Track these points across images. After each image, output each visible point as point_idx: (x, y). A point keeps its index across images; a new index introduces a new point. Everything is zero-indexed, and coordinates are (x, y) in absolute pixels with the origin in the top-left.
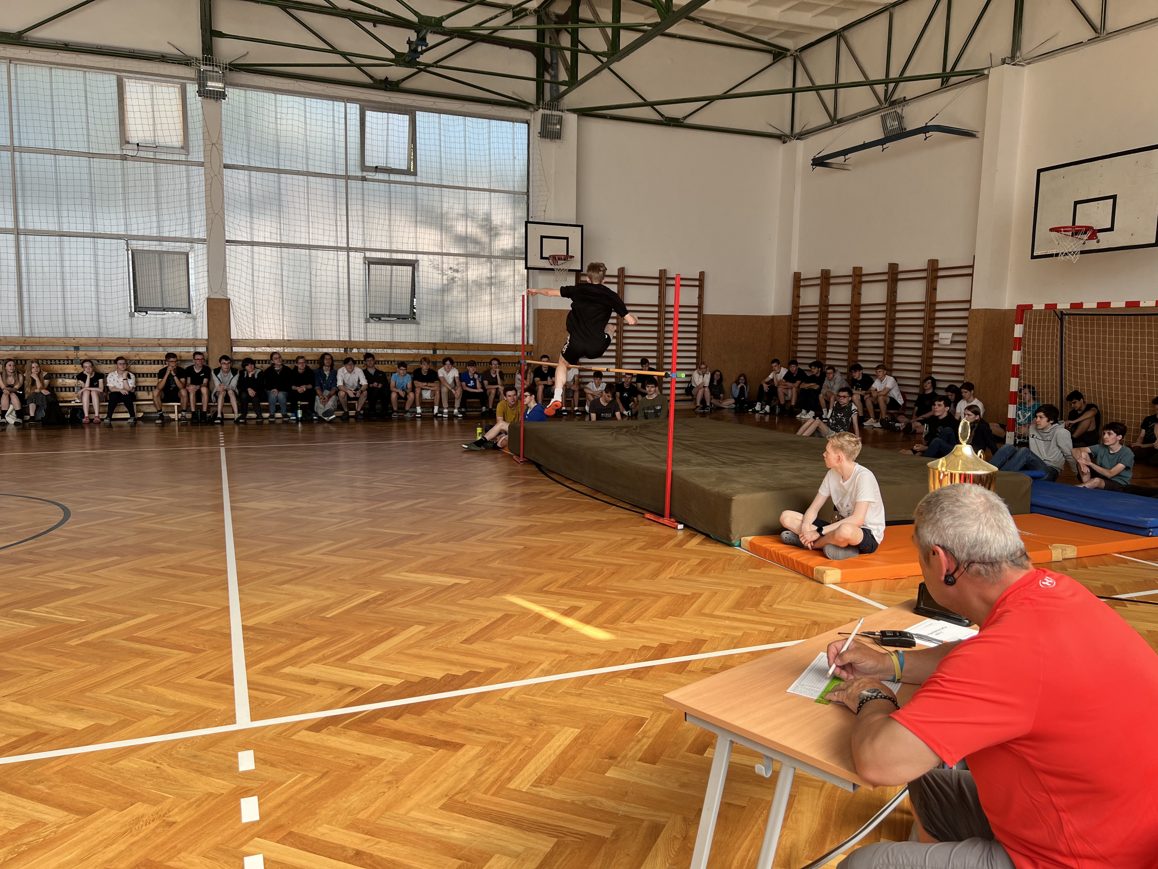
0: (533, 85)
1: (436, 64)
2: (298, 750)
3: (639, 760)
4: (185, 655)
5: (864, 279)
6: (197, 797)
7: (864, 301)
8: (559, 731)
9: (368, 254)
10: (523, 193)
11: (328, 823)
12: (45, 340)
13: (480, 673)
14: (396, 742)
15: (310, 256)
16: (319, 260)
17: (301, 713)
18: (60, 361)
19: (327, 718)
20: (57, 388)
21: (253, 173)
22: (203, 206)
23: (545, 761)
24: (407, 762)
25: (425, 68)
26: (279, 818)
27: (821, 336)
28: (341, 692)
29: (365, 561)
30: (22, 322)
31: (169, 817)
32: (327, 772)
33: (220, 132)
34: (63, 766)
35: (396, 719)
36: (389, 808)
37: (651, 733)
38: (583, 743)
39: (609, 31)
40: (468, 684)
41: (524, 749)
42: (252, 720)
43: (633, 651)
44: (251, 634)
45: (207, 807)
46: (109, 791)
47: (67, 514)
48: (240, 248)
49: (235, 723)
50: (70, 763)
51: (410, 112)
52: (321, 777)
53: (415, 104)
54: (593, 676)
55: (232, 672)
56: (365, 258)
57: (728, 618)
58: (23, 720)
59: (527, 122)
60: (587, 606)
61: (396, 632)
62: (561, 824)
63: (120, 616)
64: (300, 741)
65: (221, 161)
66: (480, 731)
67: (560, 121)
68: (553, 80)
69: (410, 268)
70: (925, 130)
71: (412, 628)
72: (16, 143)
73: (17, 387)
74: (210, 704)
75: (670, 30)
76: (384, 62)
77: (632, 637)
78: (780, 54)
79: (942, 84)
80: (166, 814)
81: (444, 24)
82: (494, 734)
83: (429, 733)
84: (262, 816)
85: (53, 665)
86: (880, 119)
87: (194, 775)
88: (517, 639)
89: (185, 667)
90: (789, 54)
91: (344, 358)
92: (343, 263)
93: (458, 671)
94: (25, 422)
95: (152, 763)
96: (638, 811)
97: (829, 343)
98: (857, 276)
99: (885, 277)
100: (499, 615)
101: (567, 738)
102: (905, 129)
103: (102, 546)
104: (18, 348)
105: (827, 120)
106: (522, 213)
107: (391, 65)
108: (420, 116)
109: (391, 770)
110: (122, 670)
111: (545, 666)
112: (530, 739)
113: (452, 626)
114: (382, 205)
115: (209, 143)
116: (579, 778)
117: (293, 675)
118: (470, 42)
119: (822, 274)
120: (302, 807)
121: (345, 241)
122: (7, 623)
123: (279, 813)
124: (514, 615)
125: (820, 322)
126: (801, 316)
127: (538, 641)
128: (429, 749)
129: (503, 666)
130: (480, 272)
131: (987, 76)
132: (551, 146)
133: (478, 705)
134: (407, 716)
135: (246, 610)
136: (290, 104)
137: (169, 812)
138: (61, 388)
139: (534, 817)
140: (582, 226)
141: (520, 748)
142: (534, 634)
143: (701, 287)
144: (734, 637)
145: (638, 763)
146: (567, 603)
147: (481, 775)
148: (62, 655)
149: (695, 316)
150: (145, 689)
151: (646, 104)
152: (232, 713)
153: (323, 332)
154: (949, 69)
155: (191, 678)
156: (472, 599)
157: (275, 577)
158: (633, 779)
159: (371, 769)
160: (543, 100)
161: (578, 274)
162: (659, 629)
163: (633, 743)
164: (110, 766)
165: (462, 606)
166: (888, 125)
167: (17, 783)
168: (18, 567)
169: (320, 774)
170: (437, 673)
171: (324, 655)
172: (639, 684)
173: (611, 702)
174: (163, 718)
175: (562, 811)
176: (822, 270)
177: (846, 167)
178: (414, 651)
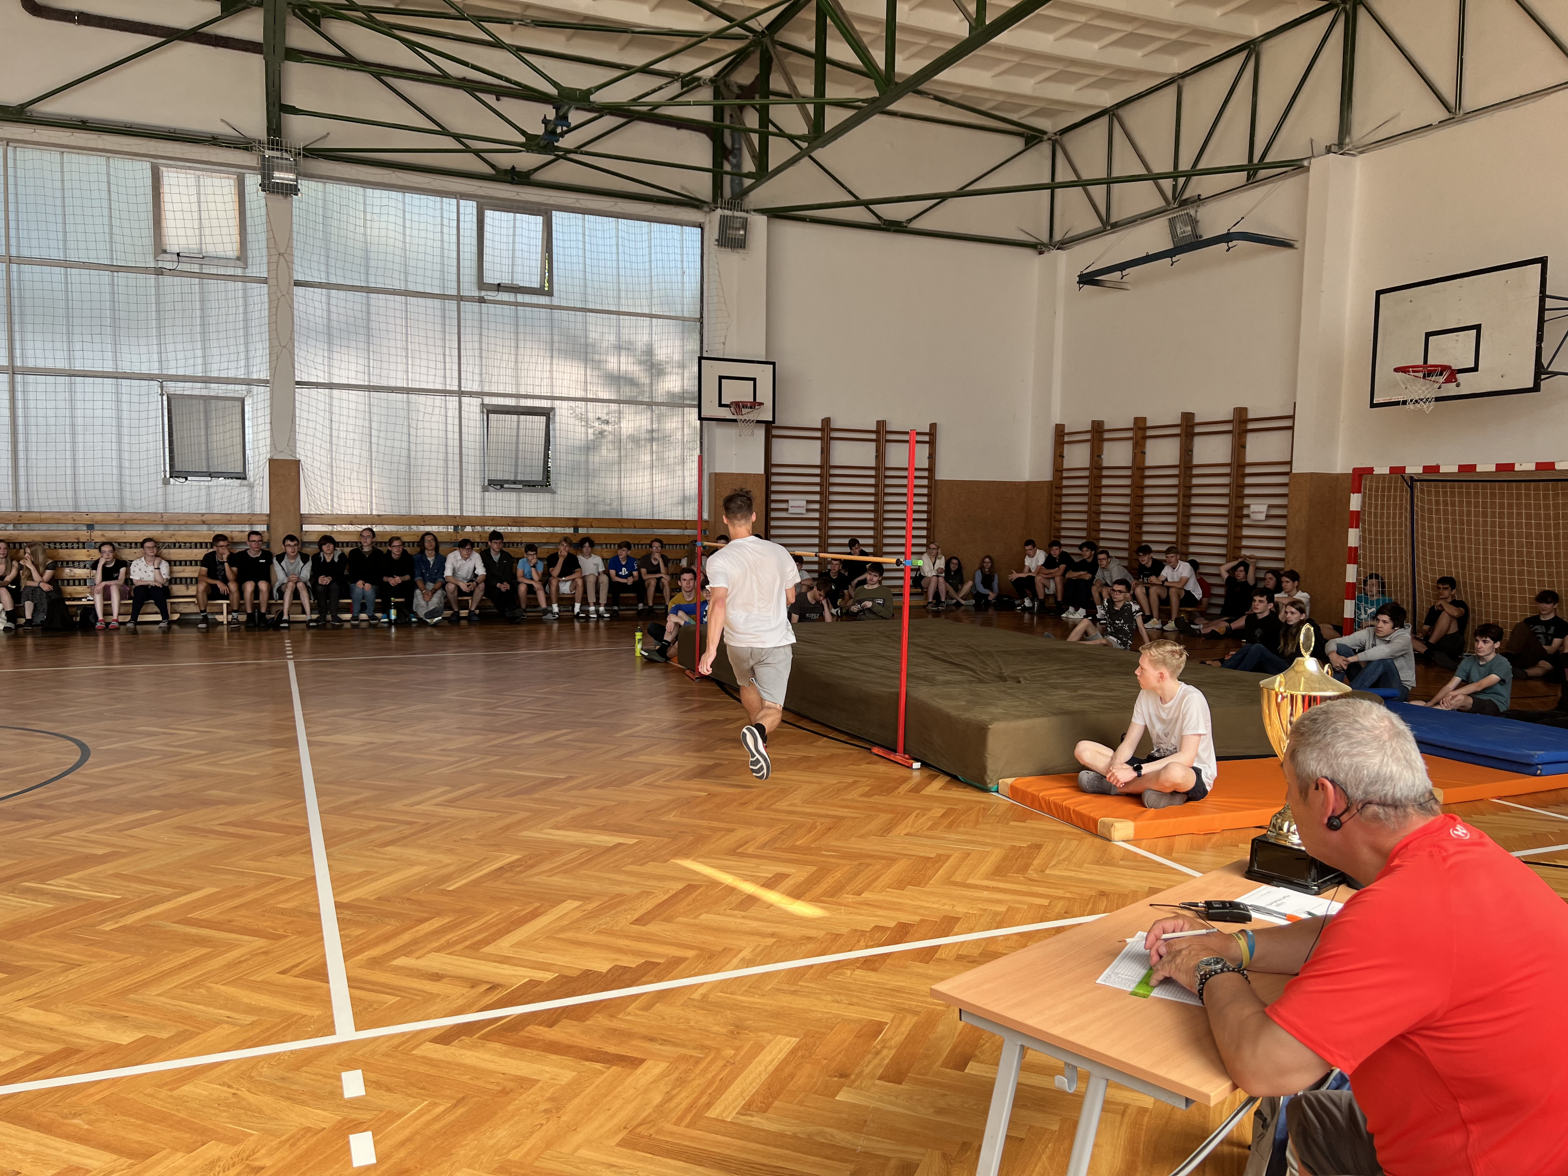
0: (709, 176)
1: (578, 150)
2: (422, 1069)
3: (879, 1079)
4: (260, 943)
5: (1150, 433)
6: (290, 1134)
7: (1149, 462)
8: (770, 1041)
9: (487, 400)
10: (694, 320)
11: (469, 1167)
12: (48, 516)
13: (659, 964)
14: (554, 1057)
15: (408, 402)
16: (422, 409)
17: (424, 1019)
18: (67, 545)
19: (458, 1026)
20: (63, 580)
21: (334, 293)
22: (266, 337)
23: (754, 1080)
24: (569, 1084)
25: (565, 155)
26: (402, 1160)
27: (1094, 508)
28: (474, 990)
29: (495, 814)
30: (16, 491)
31: (255, 1159)
32: (463, 1098)
33: (290, 238)
34: (106, 1093)
35: (550, 1026)
36: (549, 1145)
37: (893, 1043)
38: (803, 1057)
39: (811, 108)
40: (644, 979)
41: (725, 1066)
42: (357, 1029)
43: (863, 933)
44: (347, 914)
45: (305, 1147)
46: (171, 1126)
47: (85, 752)
48: (314, 392)
49: (333, 1033)
50: (113, 1090)
51: (545, 212)
52: (455, 1106)
53: (551, 202)
54: (811, 967)
55: (325, 965)
56: (483, 405)
57: (987, 888)
58: (47, 1032)
59: (701, 226)
60: (798, 874)
61: (543, 909)
62: (780, 1164)
63: (168, 891)
64: (424, 1057)
65: (291, 277)
66: (665, 1042)
67: (745, 225)
68: (735, 171)
69: (543, 419)
70: (1227, 238)
71: (564, 905)
72: (13, 252)
73: (8, 578)
74: (298, 1008)
75: (892, 107)
76: (511, 147)
77: (861, 915)
78: (1034, 137)
79: (1248, 179)
80: (249, 1156)
81: (592, 98)
82: (684, 1046)
83: (597, 1045)
84: (381, 1159)
85: (82, 958)
86: (1167, 223)
87: (284, 1104)
88: (706, 918)
89: (262, 958)
90: (1045, 137)
91: (455, 539)
92: (453, 413)
93: (631, 962)
94: (18, 626)
95: (225, 1088)
96: (883, 1146)
97: (1103, 517)
98: (1140, 429)
99: (1177, 431)
100: (680, 886)
101: (781, 1050)
102: (1201, 237)
103: (137, 796)
104: (11, 527)
105: (1097, 224)
106: (693, 345)
107: (520, 151)
108: (558, 217)
109: (548, 1095)
110: (176, 963)
111: (746, 953)
112: (733, 1052)
113: (617, 901)
114: (507, 335)
115: (275, 253)
116: (800, 1103)
117: (408, 969)
118: (624, 120)
119: (1093, 426)
120: (433, 1146)
121: (456, 382)
122: (14, 900)
123: (402, 1153)
124: (701, 886)
125: (1091, 491)
126: (1065, 483)
127: (735, 921)
128: (598, 1066)
129: (690, 954)
130: (637, 424)
131: (1308, 169)
132: (731, 258)
133: (659, 1007)
134: (566, 1022)
135: (338, 882)
136: (384, 202)
137: (254, 1153)
138: (68, 580)
139: (744, 1156)
140: (774, 364)
141: (720, 1063)
142: (728, 912)
143: (932, 443)
144: (996, 914)
145: (877, 1082)
146: (769, 870)
147: (670, 1100)
148: (93, 943)
149: (925, 482)
150: (208, 989)
151: (858, 202)
152: (329, 1021)
153: (425, 504)
154: (1256, 160)
155: (270, 974)
156: (641, 865)
157: (374, 836)
158: (873, 1104)
159: (521, 1095)
160: (722, 197)
161: (769, 426)
162: (895, 903)
163: (870, 1056)
164: (169, 1093)
165: (630, 873)
166: (1179, 231)
167: (45, 1117)
168: (23, 825)
169: (454, 1101)
170: (602, 965)
171: (448, 942)
172: (873, 977)
173: (837, 1002)
174: (237, 1028)
175: (781, 1147)
176: (1093, 422)
177: (1124, 286)
178: (569, 935)
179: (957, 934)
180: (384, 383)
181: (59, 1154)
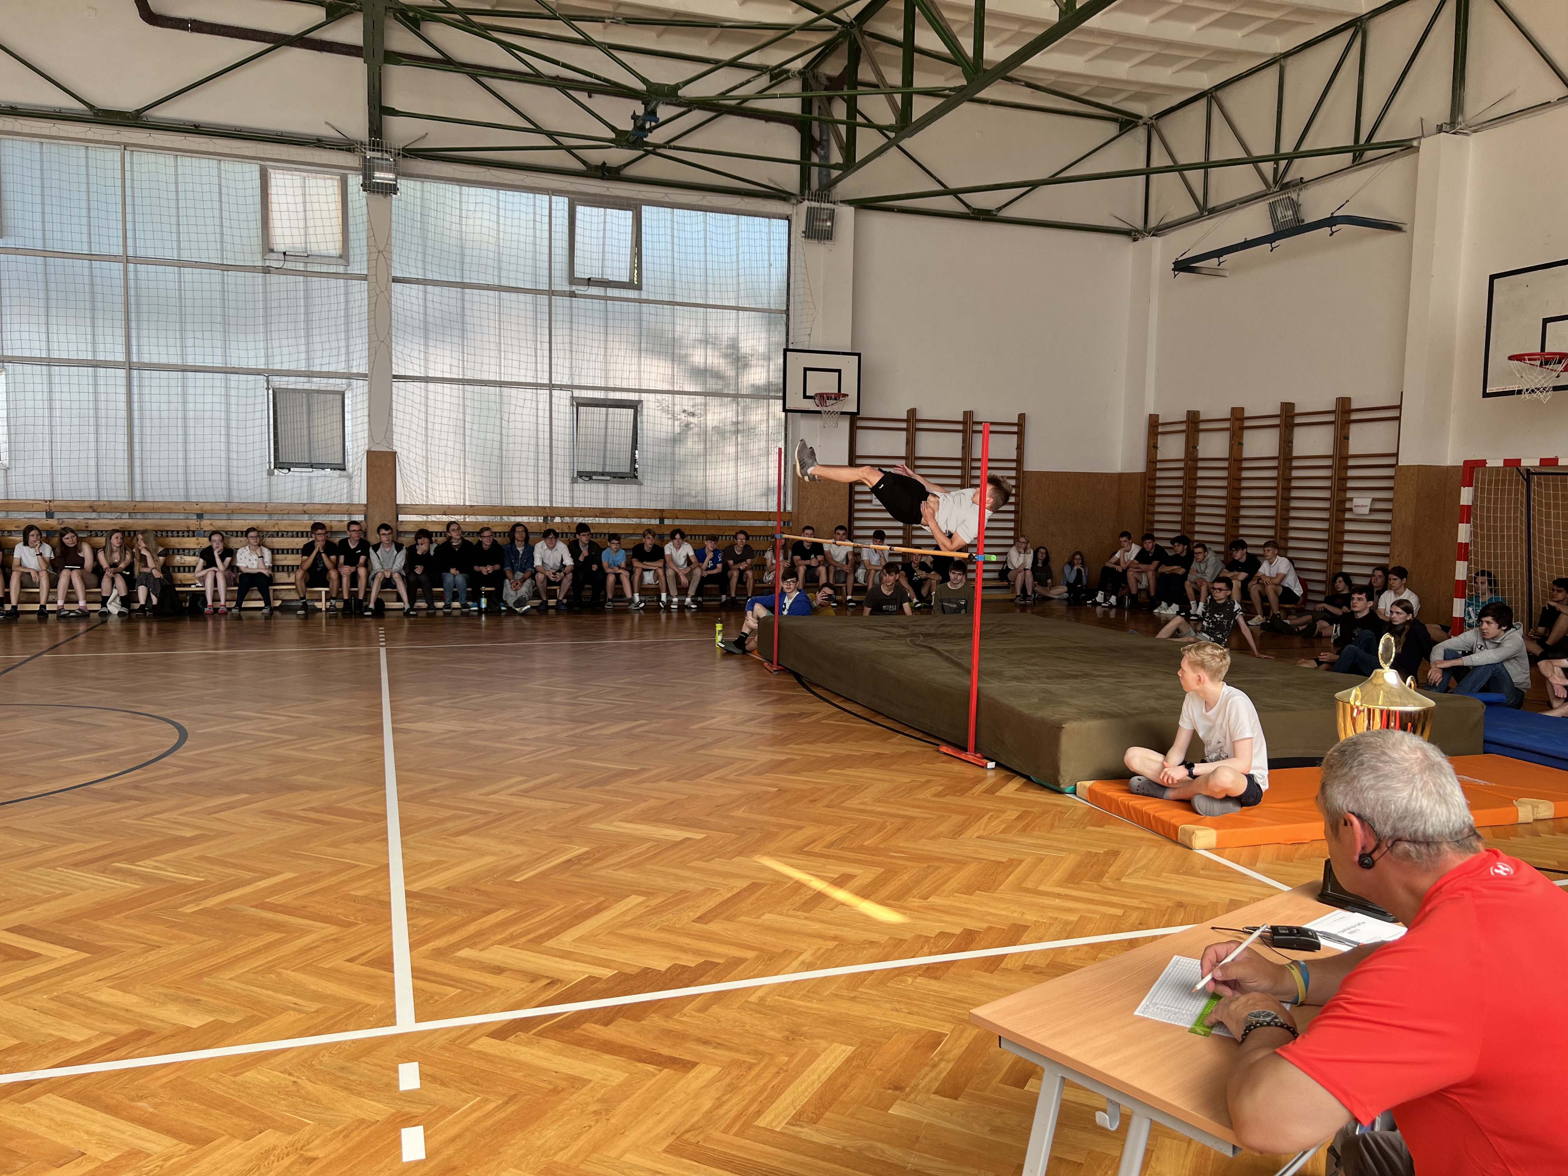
0: (796, 168)
1: (667, 145)
2: (476, 1064)
3: (935, 1093)
4: (331, 930)
5: (1247, 423)
6: (345, 1124)
7: (1246, 454)
8: (826, 1049)
9: (577, 393)
10: (781, 312)
11: (516, 1167)
12: (160, 505)
13: (718, 964)
14: (607, 1057)
15: (501, 395)
16: (513, 401)
17: (481, 1013)
18: (178, 533)
19: (515, 1021)
20: (174, 567)
21: (430, 288)
22: (365, 332)
23: (806, 1089)
24: (620, 1086)
25: (654, 150)
26: (450, 1157)
27: (1188, 501)
28: (533, 985)
29: (567, 806)
30: (132, 481)
31: (309, 1150)
32: (515, 1096)
33: (389, 236)
34: (173, 1076)
35: (606, 1024)
36: (596, 1148)
38: (858, 1066)
39: (898, 98)
40: (702, 979)
41: (778, 1073)
42: (417, 1021)
43: (927, 939)
44: (417, 904)
45: (358, 1139)
46: (231, 1112)
47: (183, 735)
48: (410, 385)
49: (394, 1024)
50: (180, 1073)
51: (634, 207)
52: (506, 1103)
53: (641, 197)
54: (872, 972)
55: (391, 954)
56: (572, 398)
57: (1059, 896)
58: (123, 1013)
59: (788, 218)
60: (865, 875)
61: (606, 904)
63: (249, 875)
64: (480, 1052)
65: (389, 274)
66: (719, 1045)
67: (832, 216)
68: (823, 162)
69: (631, 412)
70: (1331, 221)
71: (628, 900)
72: (130, 253)
73: (122, 565)
74: (363, 997)
75: (982, 95)
76: (601, 143)
77: (926, 920)
78: (1128, 123)
79: (1354, 161)
80: (303, 1146)
81: (680, 93)
82: (737, 1050)
83: (651, 1045)
84: (430, 1155)
85: (162, 939)
86: (1267, 208)
87: (342, 1094)
88: (768, 918)
89: (331, 945)
90: (1141, 122)
91: (543, 529)
92: (544, 405)
93: (690, 961)
94: (132, 611)
95: (287, 1076)
96: (934, 1165)
97: (1198, 510)
98: (1237, 419)
99: (1276, 421)
100: (745, 884)
102: (1303, 221)
103: (226, 780)
104: (126, 516)
105: (1194, 210)
106: (779, 337)
107: (610, 147)
108: (647, 212)
109: (599, 1096)
110: (250, 948)
111: (806, 957)
112: (786, 1059)
113: (681, 898)
114: (596, 329)
115: (373, 249)
116: (852, 1115)
117: (471, 961)
118: (713, 114)
119: (1188, 417)
120: (482, 1144)
121: (547, 375)
122: (105, 881)
123: (451, 1150)
124: (765, 885)
125: (1185, 483)
126: (1159, 474)
127: (797, 922)
128: (651, 1068)
129: (750, 955)
130: (723, 415)
131: (1417, 149)
132: (818, 250)
133: (715, 1009)
134: (621, 1021)
135: (410, 870)
136: (479, 199)
137: (308, 1144)
138: (179, 567)
139: (790, 1168)
140: (859, 355)
141: (773, 1070)
142: (791, 912)
143: (1020, 435)
144: (1067, 923)
145: (932, 1096)
146: (837, 869)
147: (720, 1107)
148: (174, 925)
149: (1013, 473)
150: (279, 974)
151: (946, 191)
152: (390, 1011)
153: (516, 495)
154: (1362, 140)
155: (338, 962)
156: (708, 861)
157: (449, 825)
158: (927, 1119)
159: (573, 1093)
160: (809, 189)
161: (853, 417)
162: (963, 909)
163: (927, 1069)
164: (233, 1079)
165: (696, 870)
166: (1279, 216)
167: (113, 1098)
168: (118, 806)
169: (506, 1099)
170: (661, 963)
171: (511, 934)
172: (935, 985)
173: (897, 1010)
174: (302, 1015)
175: (830, 1161)
176: (1188, 412)
177: (1221, 272)
178: (632, 931)
179: (1025, 943)
180: (477, 377)
181: (123, 1136)
